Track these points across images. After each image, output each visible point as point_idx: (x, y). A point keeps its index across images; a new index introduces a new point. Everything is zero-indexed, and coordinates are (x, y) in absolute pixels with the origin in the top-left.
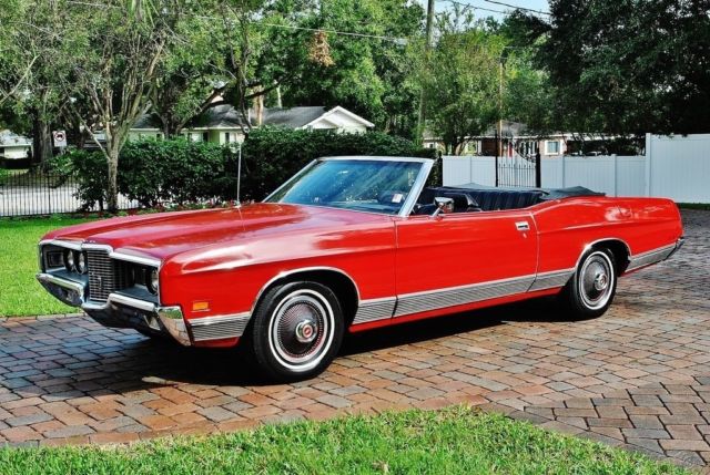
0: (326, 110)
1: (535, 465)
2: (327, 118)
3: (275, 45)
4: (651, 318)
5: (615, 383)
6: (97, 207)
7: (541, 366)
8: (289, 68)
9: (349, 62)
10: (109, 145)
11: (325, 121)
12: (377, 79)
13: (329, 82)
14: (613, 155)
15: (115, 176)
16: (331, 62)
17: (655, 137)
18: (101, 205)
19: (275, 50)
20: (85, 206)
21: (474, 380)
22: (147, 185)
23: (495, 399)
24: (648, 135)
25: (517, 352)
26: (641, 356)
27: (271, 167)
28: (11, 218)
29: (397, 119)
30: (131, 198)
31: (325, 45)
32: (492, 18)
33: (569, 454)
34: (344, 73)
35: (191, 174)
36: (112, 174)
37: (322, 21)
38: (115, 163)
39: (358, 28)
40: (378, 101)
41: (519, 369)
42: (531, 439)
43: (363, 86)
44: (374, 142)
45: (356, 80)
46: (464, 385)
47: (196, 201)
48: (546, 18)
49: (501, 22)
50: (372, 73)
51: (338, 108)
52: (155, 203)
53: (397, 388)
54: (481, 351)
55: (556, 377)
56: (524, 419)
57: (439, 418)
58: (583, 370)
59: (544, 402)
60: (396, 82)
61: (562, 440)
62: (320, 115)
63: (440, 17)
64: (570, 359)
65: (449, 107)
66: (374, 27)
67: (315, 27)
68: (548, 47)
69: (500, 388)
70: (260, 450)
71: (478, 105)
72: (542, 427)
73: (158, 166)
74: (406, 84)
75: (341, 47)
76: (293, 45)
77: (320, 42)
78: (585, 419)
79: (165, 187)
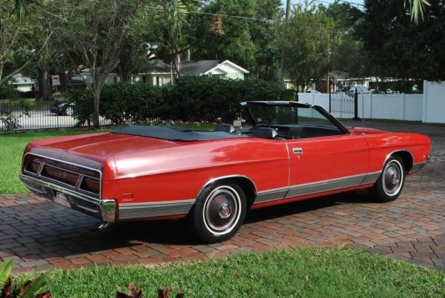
0: (220, 63)
1: (387, 277)
2: (220, 68)
3: (190, 23)
4: (438, 195)
5: (422, 233)
6: (86, 124)
7: (378, 222)
8: (198, 37)
9: (235, 33)
10: (95, 86)
11: (218, 70)
12: (251, 44)
13: (222, 46)
14: (403, 93)
15: (98, 105)
16: (223, 33)
17: (429, 82)
18: (89, 123)
19: (189, 25)
20: (79, 123)
21: (342, 231)
22: (116, 111)
23: (357, 241)
24: (425, 81)
25: (363, 215)
26: (435, 218)
27: (193, 100)
28: (36, 130)
29: (263, 68)
30: (107, 118)
31: (220, 23)
32: (322, 4)
33: (405, 271)
34: (231, 39)
35: (144, 104)
36: (96, 104)
37: (219, 8)
38: (98, 97)
39: (241, 12)
40: (252, 57)
41: (367, 225)
42: (382, 263)
43: (243, 48)
44: (256, 85)
45: (239, 45)
46: (337, 234)
47: (146, 121)
48: (362, 9)
49: (327, 7)
50: (249, 39)
51: (227, 61)
52: (121, 121)
53: (300, 235)
54: (342, 214)
55: (388, 229)
56: (376, 252)
57: (328, 252)
58: (404, 225)
59: (385, 243)
60: (263, 45)
61: (399, 264)
62: (216, 66)
63: (296, 7)
64: (394, 219)
65: (301, 63)
66: (251, 12)
67: (214, 11)
68: (363, 26)
69: (358, 235)
70: (234, 268)
71: (318, 62)
72: (386, 257)
73: (124, 99)
74: (269, 46)
75: (230, 24)
76: (200, 23)
77: (217, 20)
78: (410, 253)
79: (128, 112)
